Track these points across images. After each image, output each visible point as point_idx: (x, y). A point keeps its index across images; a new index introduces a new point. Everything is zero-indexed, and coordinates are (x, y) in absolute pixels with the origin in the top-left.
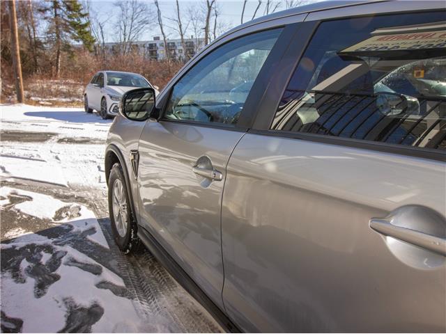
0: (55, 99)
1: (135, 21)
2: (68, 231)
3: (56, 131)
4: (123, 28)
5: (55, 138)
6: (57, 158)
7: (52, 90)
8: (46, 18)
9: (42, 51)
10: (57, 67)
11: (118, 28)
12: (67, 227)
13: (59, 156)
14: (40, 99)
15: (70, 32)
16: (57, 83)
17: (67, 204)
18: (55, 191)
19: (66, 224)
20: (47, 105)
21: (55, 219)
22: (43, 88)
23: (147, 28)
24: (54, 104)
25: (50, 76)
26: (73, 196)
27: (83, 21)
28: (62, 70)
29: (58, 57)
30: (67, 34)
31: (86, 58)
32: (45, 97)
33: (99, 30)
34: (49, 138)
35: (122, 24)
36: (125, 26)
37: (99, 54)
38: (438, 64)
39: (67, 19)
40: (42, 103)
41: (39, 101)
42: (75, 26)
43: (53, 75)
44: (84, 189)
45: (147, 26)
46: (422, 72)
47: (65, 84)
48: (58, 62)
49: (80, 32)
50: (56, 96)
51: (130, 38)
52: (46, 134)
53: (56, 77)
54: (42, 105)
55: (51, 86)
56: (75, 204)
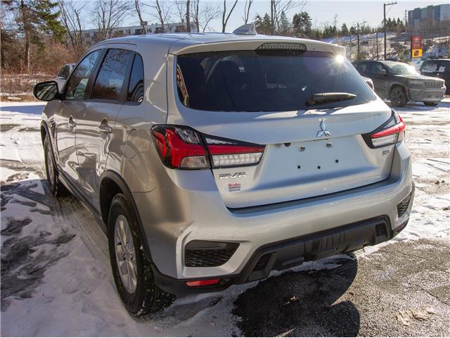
0: (24, 94)
1: (115, 7)
2: (16, 187)
3: (19, 123)
4: (101, 14)
5: (17, 129)
6: (16, 143)
7: (21, 84)
8: (12, 9)
9: (9, 45)
10: (27, 60)
11: (96, 14)
12: (15, 185)
13: (18, 142)
14: (8, 94)
15: (38, 23)
16: (26, 77)
17: (19, 172)
18: (10, 165)
19: (15, 183)
20: (15, 101)
21: (7, 181)
22: (11, 83)
23: (128, 14)
24: (23, 99)
25: (18, 71)
26: (25, 167)
27: (53, 11)
28: (31, 63)
29: (27, 50)
30: (36, 25)
31: (58, 49)
32: (13, 93)
33: (76, 18)
34: (11, 128)
35: (100, 10)
36: (104, 13)
37: (76, 43)
38: (438, 42)
39: (35, 9)
40: (10, 98)
41: (7, 97)
42: (44, 16)
43: (22, 69)
44: (35, 163)
45: (128, 11)
46: (420, 51)
47: (35, 77)
48: (27, 55)
49: (50, 22)
50: (25, 91)
51: (110, 26)
52: (9, 125)
53: (24, 71)
54: (11, 100)
55: (20, 80)
56: (25, 172)
